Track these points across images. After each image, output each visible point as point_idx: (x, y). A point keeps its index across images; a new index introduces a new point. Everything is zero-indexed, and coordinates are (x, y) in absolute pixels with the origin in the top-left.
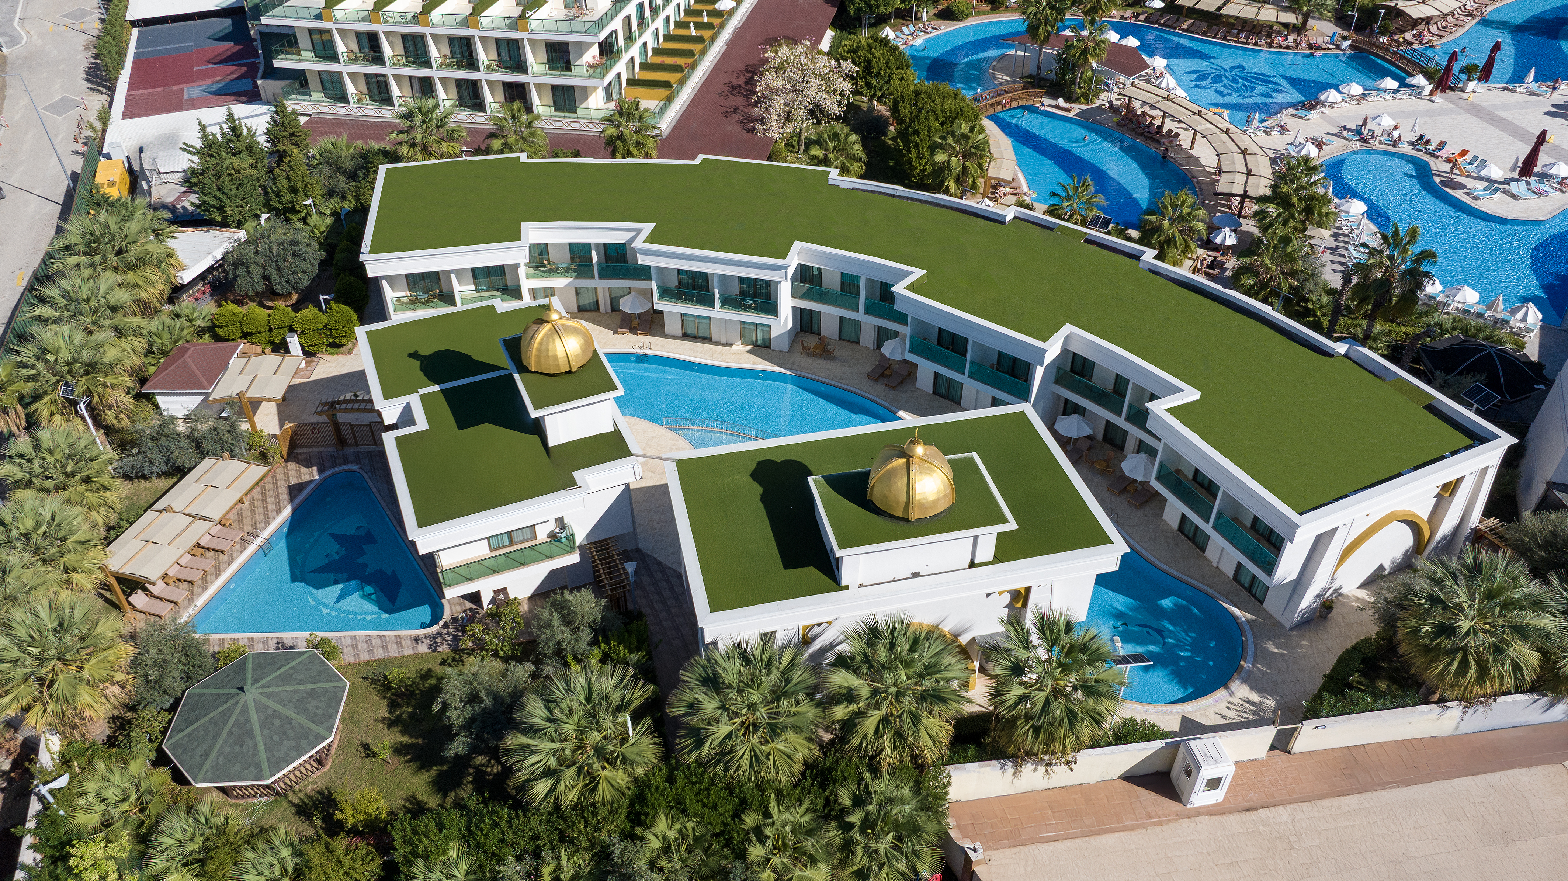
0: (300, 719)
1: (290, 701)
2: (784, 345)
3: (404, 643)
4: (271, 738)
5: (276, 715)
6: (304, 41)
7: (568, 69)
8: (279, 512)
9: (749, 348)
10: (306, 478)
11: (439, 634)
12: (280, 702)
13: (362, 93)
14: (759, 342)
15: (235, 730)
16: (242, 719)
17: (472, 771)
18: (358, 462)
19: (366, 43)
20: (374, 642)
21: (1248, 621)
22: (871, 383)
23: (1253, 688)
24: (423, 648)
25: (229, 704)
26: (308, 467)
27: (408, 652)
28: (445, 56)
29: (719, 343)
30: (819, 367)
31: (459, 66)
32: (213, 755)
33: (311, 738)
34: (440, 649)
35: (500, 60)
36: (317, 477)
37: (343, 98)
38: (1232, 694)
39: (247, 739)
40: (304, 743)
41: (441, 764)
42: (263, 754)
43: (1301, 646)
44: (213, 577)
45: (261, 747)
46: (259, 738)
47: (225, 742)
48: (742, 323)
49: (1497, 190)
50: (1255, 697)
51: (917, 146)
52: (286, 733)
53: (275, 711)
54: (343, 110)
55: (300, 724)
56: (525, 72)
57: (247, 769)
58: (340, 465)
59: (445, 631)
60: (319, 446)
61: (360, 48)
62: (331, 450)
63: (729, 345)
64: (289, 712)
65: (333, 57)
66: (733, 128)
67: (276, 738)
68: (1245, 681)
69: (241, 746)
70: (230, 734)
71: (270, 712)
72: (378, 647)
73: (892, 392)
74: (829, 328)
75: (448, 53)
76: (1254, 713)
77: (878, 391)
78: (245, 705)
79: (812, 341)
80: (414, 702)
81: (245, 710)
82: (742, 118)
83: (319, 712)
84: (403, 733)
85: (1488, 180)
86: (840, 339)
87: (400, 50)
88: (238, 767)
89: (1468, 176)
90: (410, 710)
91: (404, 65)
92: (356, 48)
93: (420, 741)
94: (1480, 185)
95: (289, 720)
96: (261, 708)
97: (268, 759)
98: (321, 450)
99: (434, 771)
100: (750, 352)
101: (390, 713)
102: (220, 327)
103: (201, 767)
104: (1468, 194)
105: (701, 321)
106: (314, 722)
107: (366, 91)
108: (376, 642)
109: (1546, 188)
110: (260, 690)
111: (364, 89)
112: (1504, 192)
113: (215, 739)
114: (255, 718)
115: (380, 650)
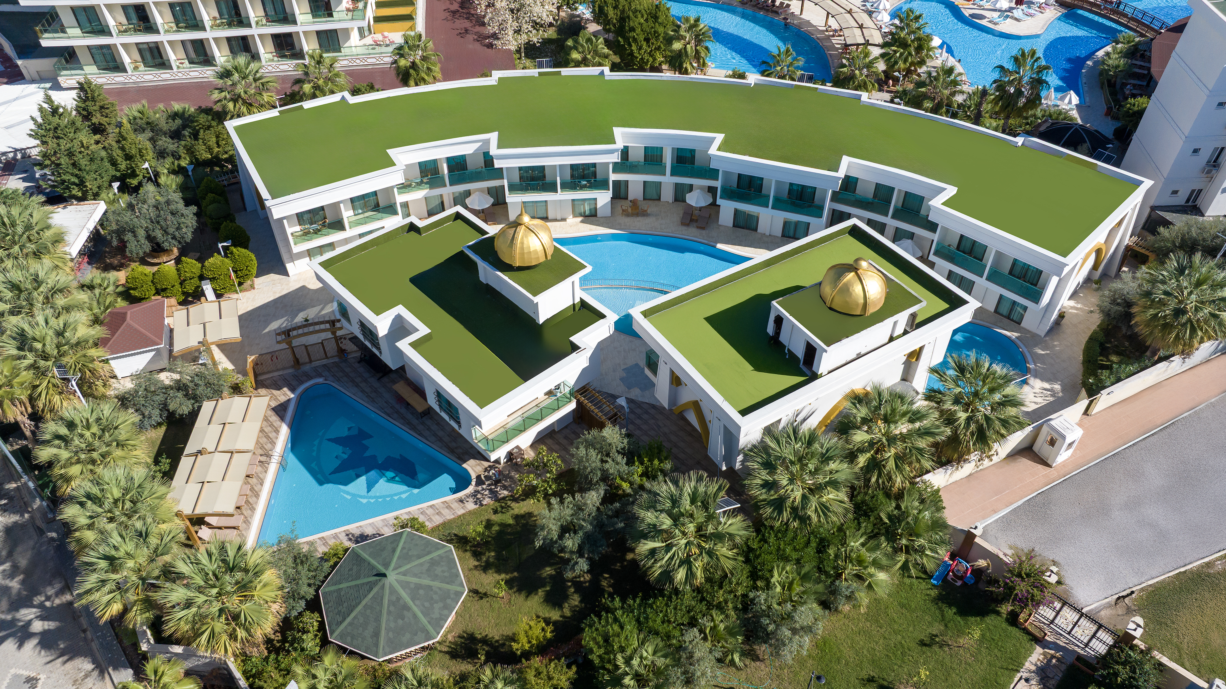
0: (436, 584)
1: (422, 573)
2: (608, 212)
3: (452, 506)
4: (423, 606)
5: (418, 587)
6: (67, 19)
7: (331, 15)
8: (277, 431)
9: (580, 219)
10: (283, 399)
11: (477, 492)
12: (415, 575)
13: (136, 61)
14: (587, 213)
15: (392, 608)
16: (394, 598)
17: (570, 584)
18: (320, 376)
19: (133, 15)
20: (427, 512)
21: (1017, 338)
22: (684, 228)
23: (1042, 380)
24: (471, 506)
25: (375, 590)
26: (279, 390)
27: (461, 512)
28: (215, 19)
29: (556, 220)
30: (640, 224)
31: (230, 25)
32: (383, 633)
33: (452, 596)
34: (484, 503)
35: (266, 15)
36: (292, 396)
37: (119, 68)
38: (1033, 387)
39: (405, 612)
40: (449, 601)
41: (544, 586)
42: (424, 620)
43: (1056, 346)
44: (254, 499)
45: (420, 615)
46: (415, 609)
47: (388, 620)
48: (573, 200)
49: (1007, 16)
50: (1047, 386)
51: (635, 40)
52: (432, 598)
53: (415, 584)
54: (122, 79)
55: (440, 589)
56: (294, 22)
57: (416, 634)
58: (306, 381)
59: (480, 488)
60: (277, 370)
61: (128, 20)
62: (291, 371)
63: (564, 220)
64: (426, 582)
65: (104, 31)
66: (471, 45)
67: (427, 604)
68: (1036, 377)
69: (403, 619)
70: (389, 613)
71: (412, 586)
72: (433, 515)
73: (704, 232)
74: (635, 192)
75: (217, 15)
76: (1052, 396)
77: (692, 232)
78: (391, 586)
79: (626, 204)
80: (492, 547)
81: (393, 591)
82: (476, 37)
83: (446, 574)
84: (499, 572)
85: (1000, 11)
86: (644, 199)
87: (169, 17)
88: (408, 636)
89: (983, 9)
90: (493, 554)
91: (174, 31)
92: (124, 21)
93: (516, 574)
94: (996, 15)
95: (430, 587)
96: (405, 585)
97: (429, 622)
98: (281, 373)
99: (541, 593)
100: (582, 222)
101: (478, 561)
102: (134, 289)
103: (377, 645)
104: (990, 22)
105: (539, 204)
106: (448, 583)
107: (139, 59)
108: (430, 512)
109: (1033, 12)
110: (396, 572)
111: (139, 58)
112: (1012, 18)
113: (378, 620)
114: (403, 594)
115: (437, 517)
